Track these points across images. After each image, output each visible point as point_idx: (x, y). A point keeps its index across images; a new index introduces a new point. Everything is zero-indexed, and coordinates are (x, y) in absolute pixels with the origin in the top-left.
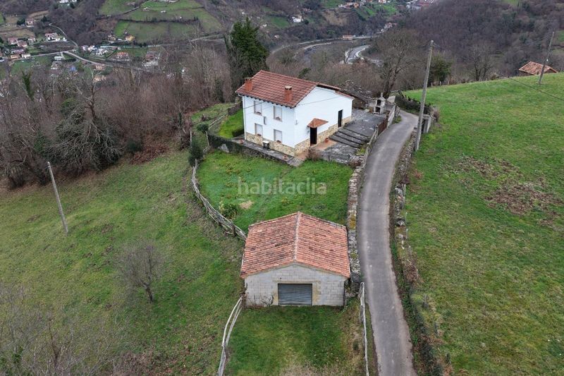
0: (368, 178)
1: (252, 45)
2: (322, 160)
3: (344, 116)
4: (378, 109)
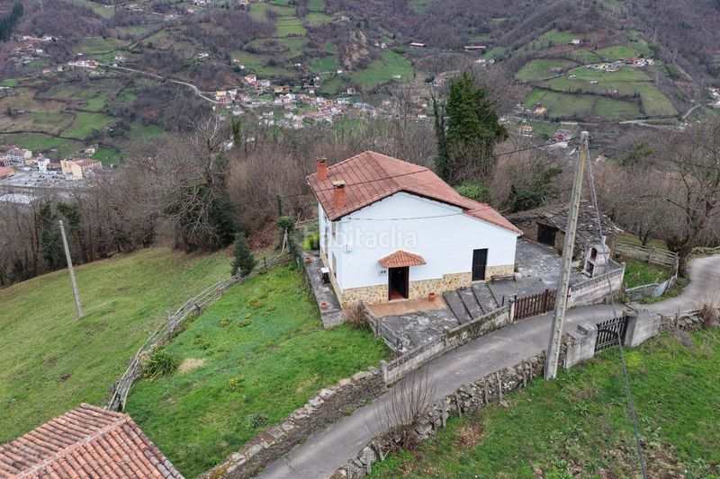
0: (385, 400)
2: (370, 330)
3: (492, 262)
4: (592, 268)
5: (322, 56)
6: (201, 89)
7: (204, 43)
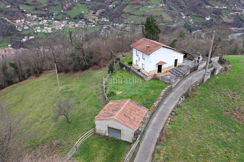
0: (174, 91)
1: (152, 27)
2: (159, 80)
3: (178, 62)
4: (198, 61)
5: (55, 5)
6: (10, 19)
7: (8, 1)
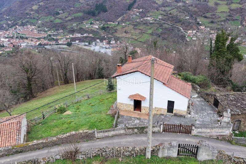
3: (176, 107)
5: (233, 20)
6: (184, 29)
7: (188, 13)
